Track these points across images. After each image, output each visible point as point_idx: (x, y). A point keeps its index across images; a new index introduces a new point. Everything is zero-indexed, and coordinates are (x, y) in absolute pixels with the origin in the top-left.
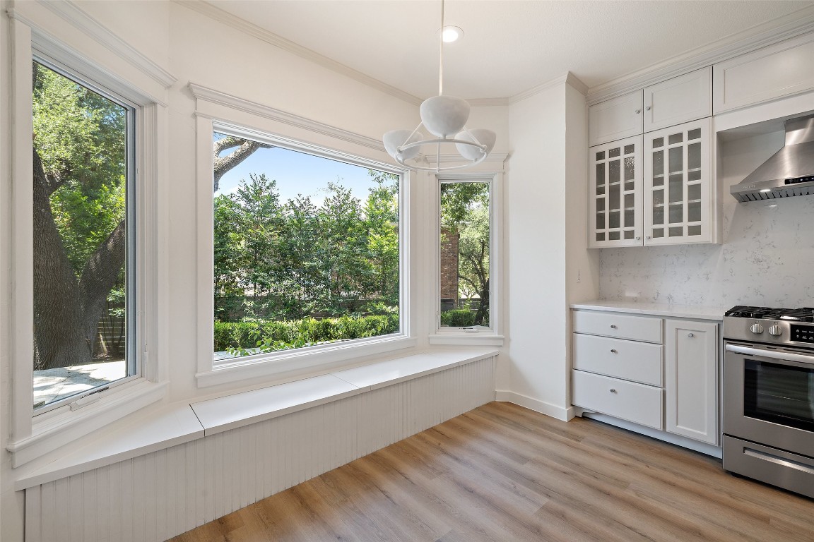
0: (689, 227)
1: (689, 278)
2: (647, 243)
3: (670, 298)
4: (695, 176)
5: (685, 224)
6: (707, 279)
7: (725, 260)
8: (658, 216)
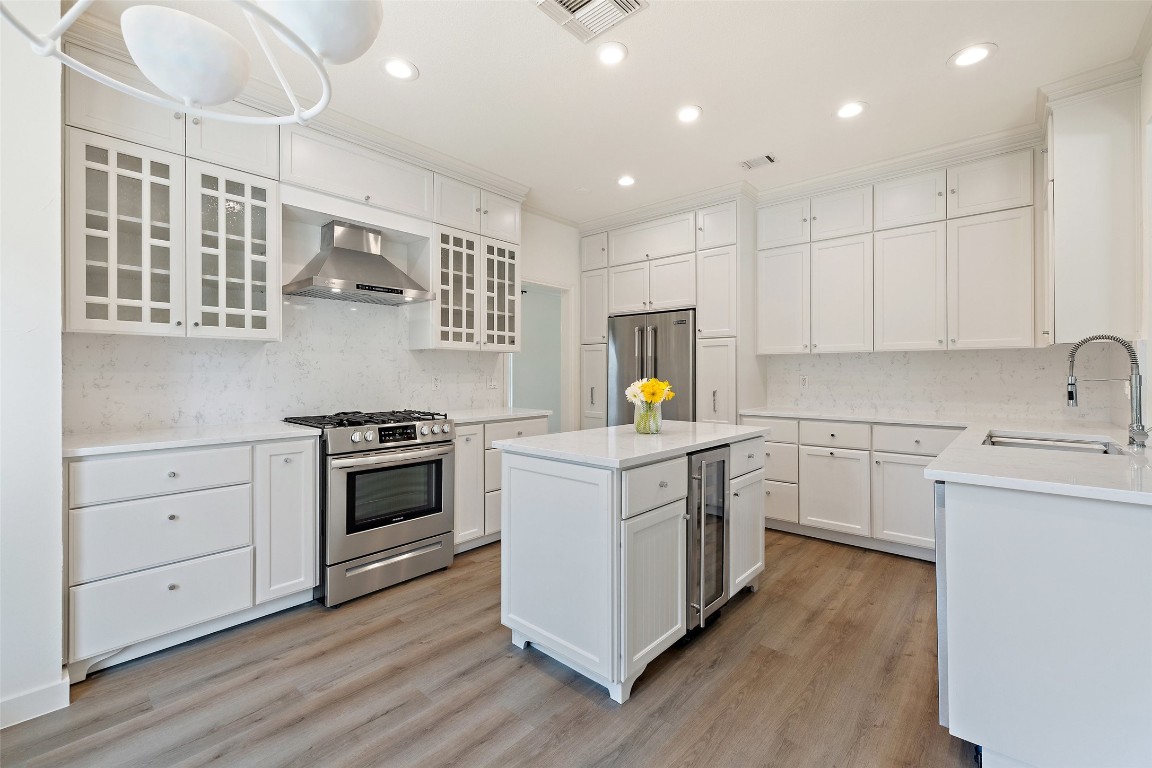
0: (253, 317)
1: (226, 387)
2: (193, 333)
3: (198, 417)
4: (260, 250)
5: (248, 312)
6: (249, 387)
7: (269, 363)
8: (210, 292)
